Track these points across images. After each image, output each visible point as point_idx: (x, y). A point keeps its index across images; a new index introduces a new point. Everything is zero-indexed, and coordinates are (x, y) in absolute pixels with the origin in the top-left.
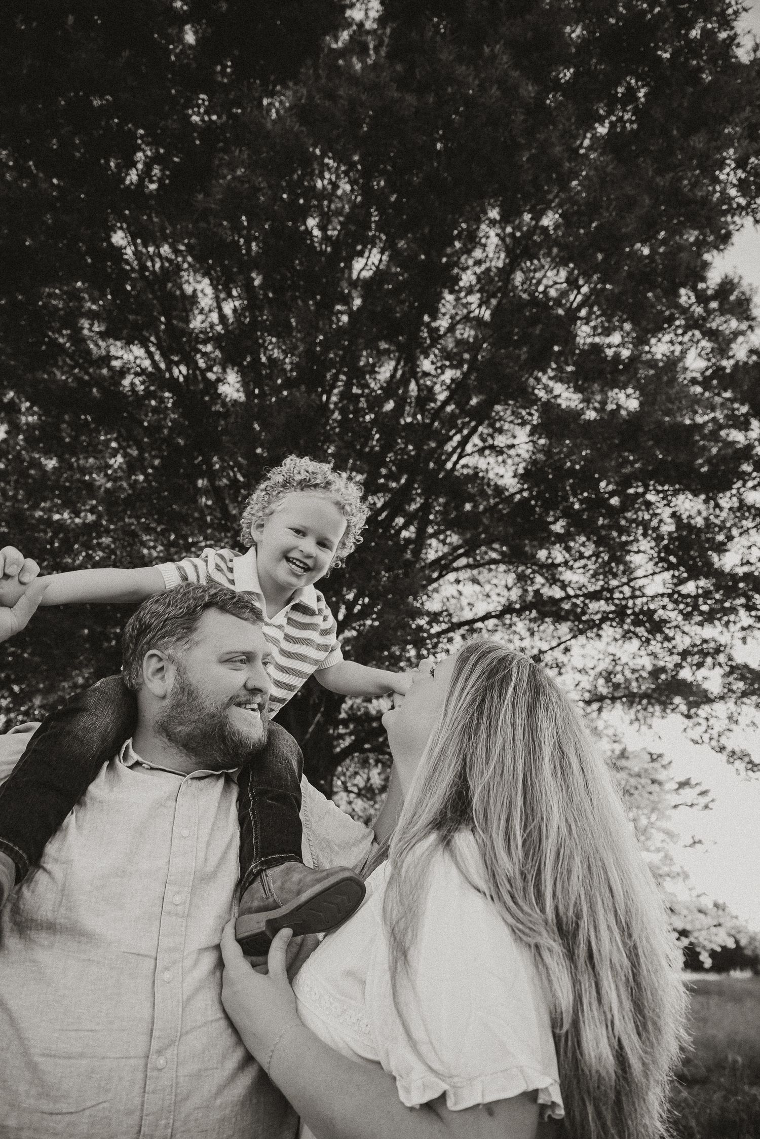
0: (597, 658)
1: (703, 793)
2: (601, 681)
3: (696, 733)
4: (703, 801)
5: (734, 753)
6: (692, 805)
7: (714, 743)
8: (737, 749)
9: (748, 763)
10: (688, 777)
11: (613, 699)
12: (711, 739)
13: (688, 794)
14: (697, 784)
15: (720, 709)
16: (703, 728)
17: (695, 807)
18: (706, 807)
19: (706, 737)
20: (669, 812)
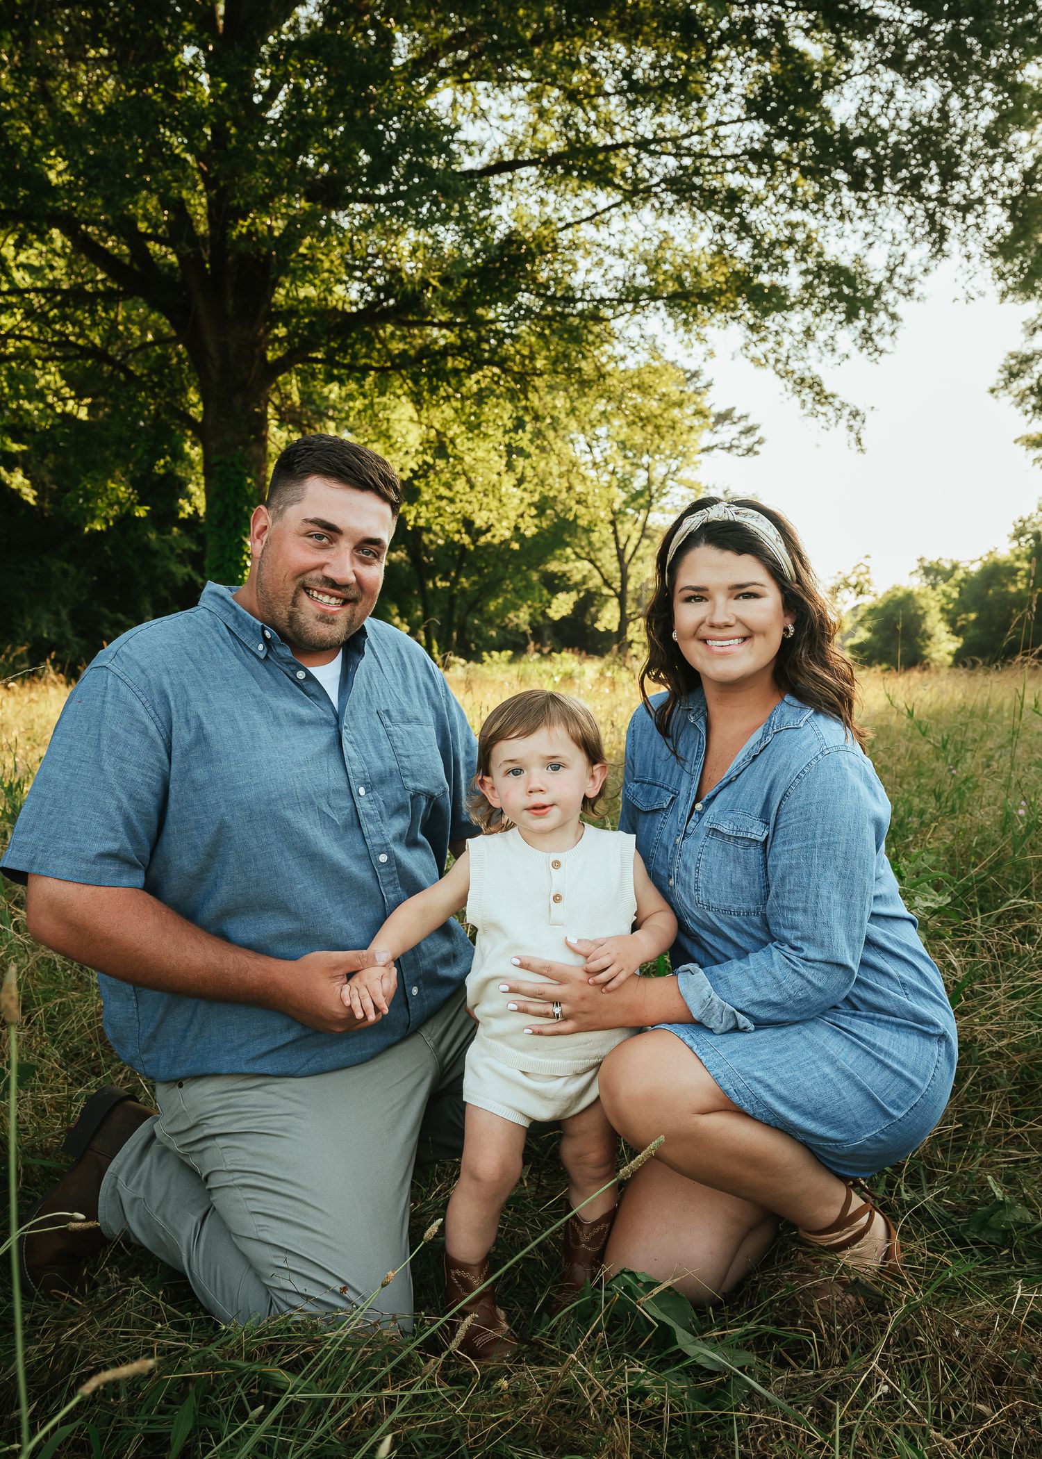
0: (641, 237)
1: (749, 431)
2: (642, 268)
3: (758, 351)
4: (746, 442)
5: (803, 380)
6: (730, 448)
7: (780, 366)
8: (807, 374)
9: (818, 394)
10: (729, 406)
11: (654, 298)
12: (777, 361)
13: (728, 433)
14: (740, 418)
15: (797, 320)
16: (770, 344)
17: (735, 451)
18: (749, 450)
19: (772, 357)
20: (697, 458)
